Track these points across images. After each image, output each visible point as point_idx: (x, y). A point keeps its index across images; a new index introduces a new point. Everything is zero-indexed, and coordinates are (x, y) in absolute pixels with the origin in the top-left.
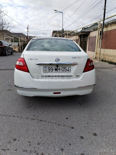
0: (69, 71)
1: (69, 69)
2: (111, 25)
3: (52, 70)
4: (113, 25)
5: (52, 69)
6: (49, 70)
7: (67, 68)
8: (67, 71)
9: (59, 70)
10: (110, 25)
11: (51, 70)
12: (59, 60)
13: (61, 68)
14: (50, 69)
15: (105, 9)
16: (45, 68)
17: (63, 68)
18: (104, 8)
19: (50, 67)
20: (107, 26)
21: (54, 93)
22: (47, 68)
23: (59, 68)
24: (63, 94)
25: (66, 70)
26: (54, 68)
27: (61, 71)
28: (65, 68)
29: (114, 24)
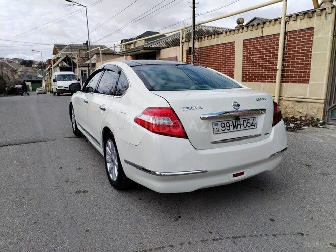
0: (254, 125)
1: (254, 122)
2: (208, 36)
3: (228, 128)
4: (213, 36)
5: (228, 125)
6: (223, 129)
7: (251, 121)
8: (252, 127)
9: (239, 126)
10: (206, 38)
11: (226, 128)
12: (239, 105)
13: (242, 123)
14: (224, 127)
15: (194, 7)
16: (216, 125)
17: (245, 122)
18: (192, 5)
19: (225, 123)
20: (201, 38)
21: (235, 175)
22: (220, 123)
23: (239, 123)
24: (248, 173)
25: (249, 125)
26: (231, 124)
27: (242, 126)
28: (248, 121)
29: (215, 35)
